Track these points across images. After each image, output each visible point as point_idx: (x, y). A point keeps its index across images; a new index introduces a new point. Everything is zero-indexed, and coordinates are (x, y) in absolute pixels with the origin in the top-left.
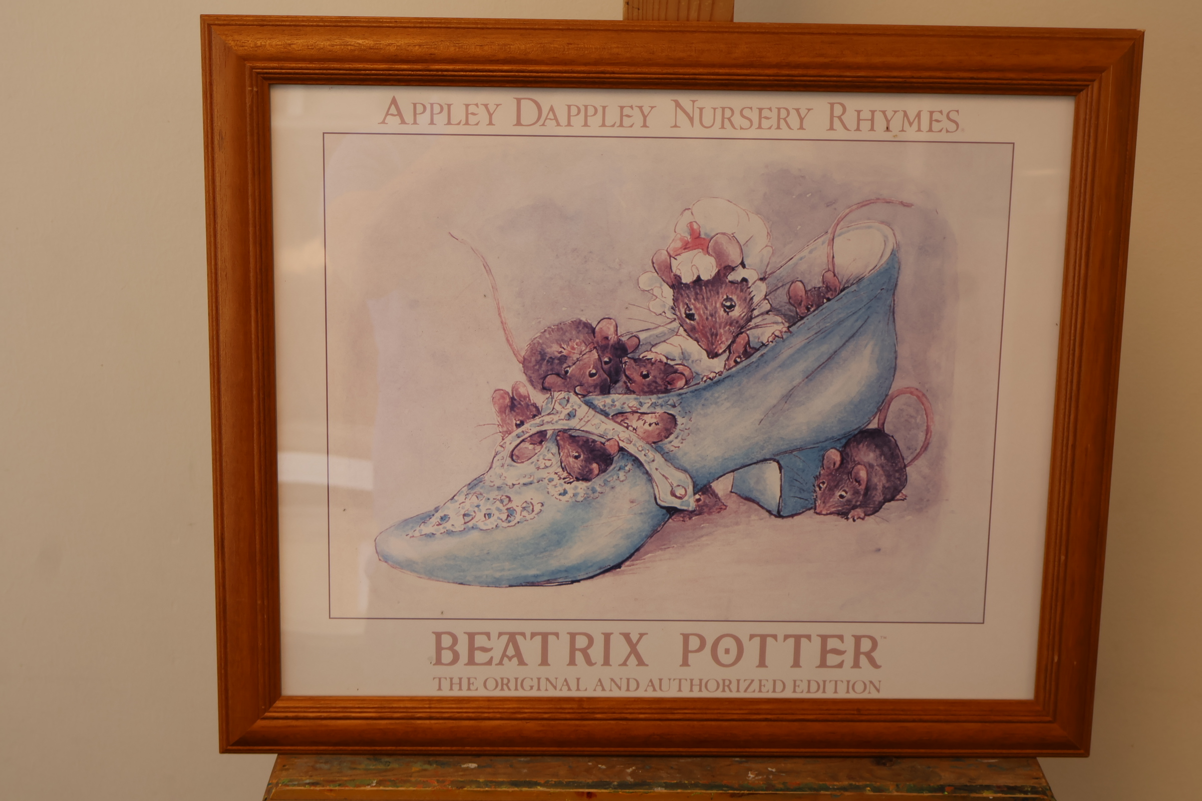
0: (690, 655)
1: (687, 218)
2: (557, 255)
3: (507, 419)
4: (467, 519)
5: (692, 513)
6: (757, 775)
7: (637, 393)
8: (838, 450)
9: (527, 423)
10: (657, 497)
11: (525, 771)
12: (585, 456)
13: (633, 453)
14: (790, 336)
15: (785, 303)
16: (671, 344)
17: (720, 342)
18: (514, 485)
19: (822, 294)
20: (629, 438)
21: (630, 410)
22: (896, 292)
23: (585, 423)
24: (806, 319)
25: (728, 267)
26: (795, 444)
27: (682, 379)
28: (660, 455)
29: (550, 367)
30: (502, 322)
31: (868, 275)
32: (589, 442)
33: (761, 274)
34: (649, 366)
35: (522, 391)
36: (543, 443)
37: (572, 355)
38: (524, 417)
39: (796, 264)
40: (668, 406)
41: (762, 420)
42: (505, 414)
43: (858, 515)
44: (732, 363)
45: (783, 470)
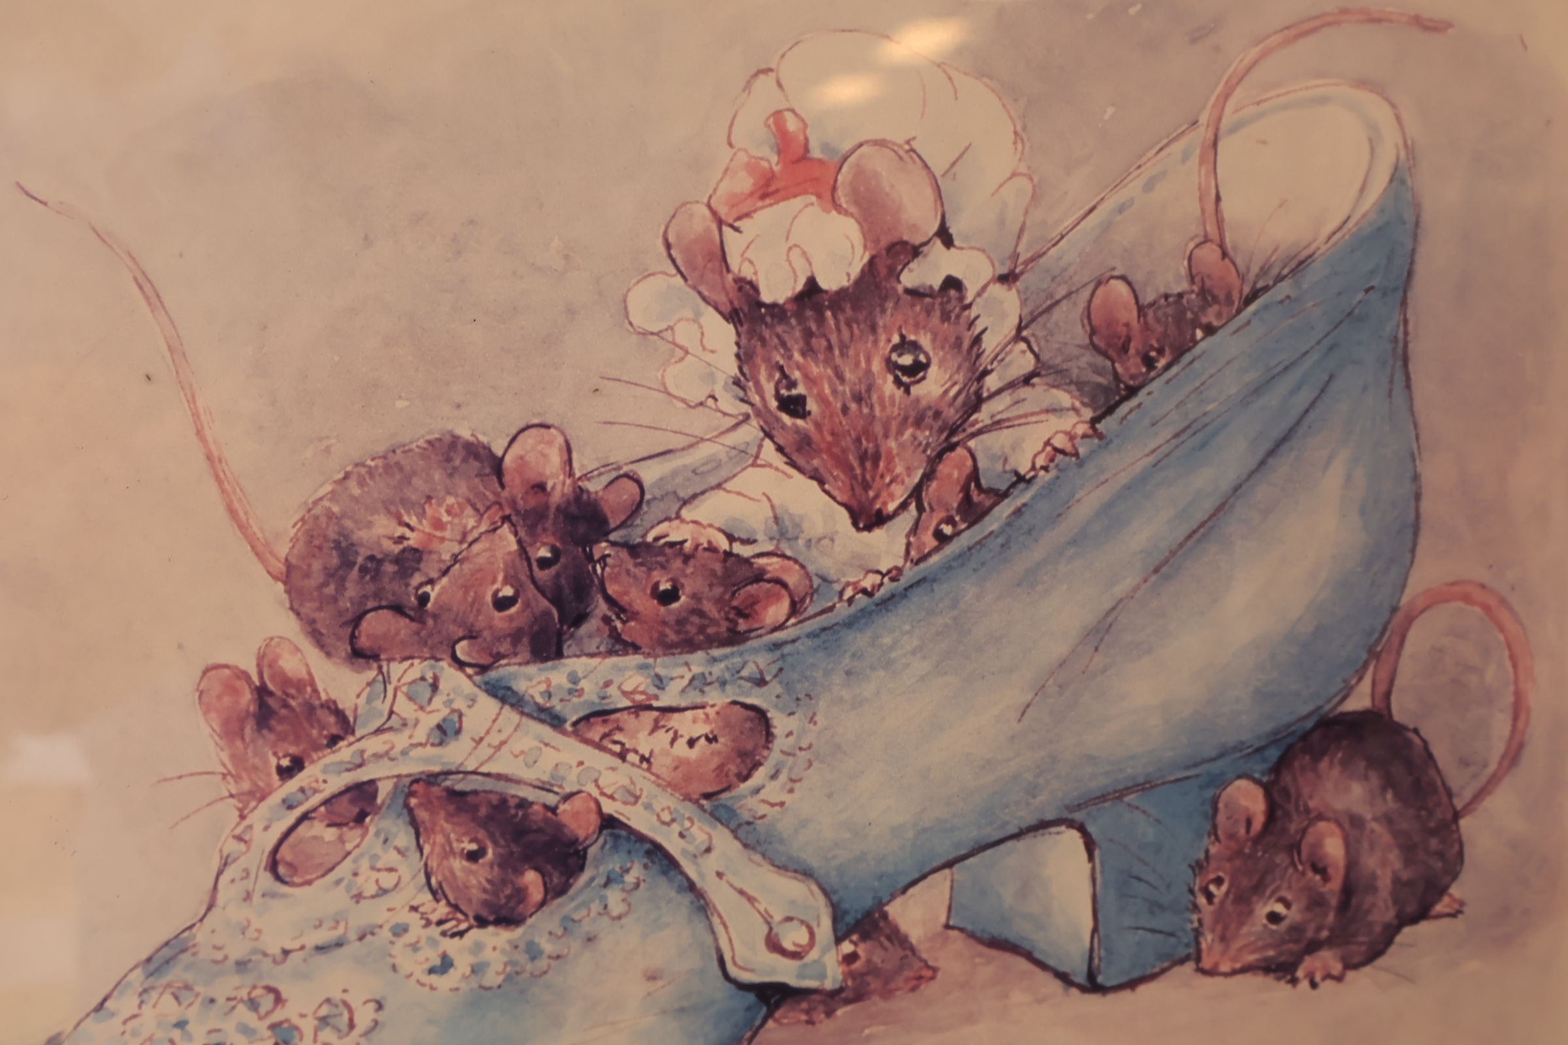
1: (765, 96)
2: (366, 238)
3: (250, 752)
5: (832, 999)
7: (647, 650)
8: (1257, 782)
9: (313, 762)
10: (727, 957)
12: (500, 850)
13: (644, 829)
14: (1100, 447)
15: (1080, 346)
16: (739, 493)
17: (888, 480)
18: (286, 953)
19: (1189, 315)
20: (631, 788)
21: (626, 703)
22: (1409, 295)
23: (491, 751)
24: (1142, 393)
25: (898, 247)
26: (1129, 771)
27: (778, 598)
28: (727, 832)
29: (371, 588)
30: (209, 457)
31: (1323, 248)
32: (508, 808)
33: (1002, 263)
34: (677, 563)
35: (290, 665)
36: (368, 820)
37: (435, 545)
38: (301, 748)
39: (1107, 227)
40: (742, 682)
41: (1028, 706)
42: (243, 738)
43: (1324, 967)
44: (930, 542)
45: (1097, 853)
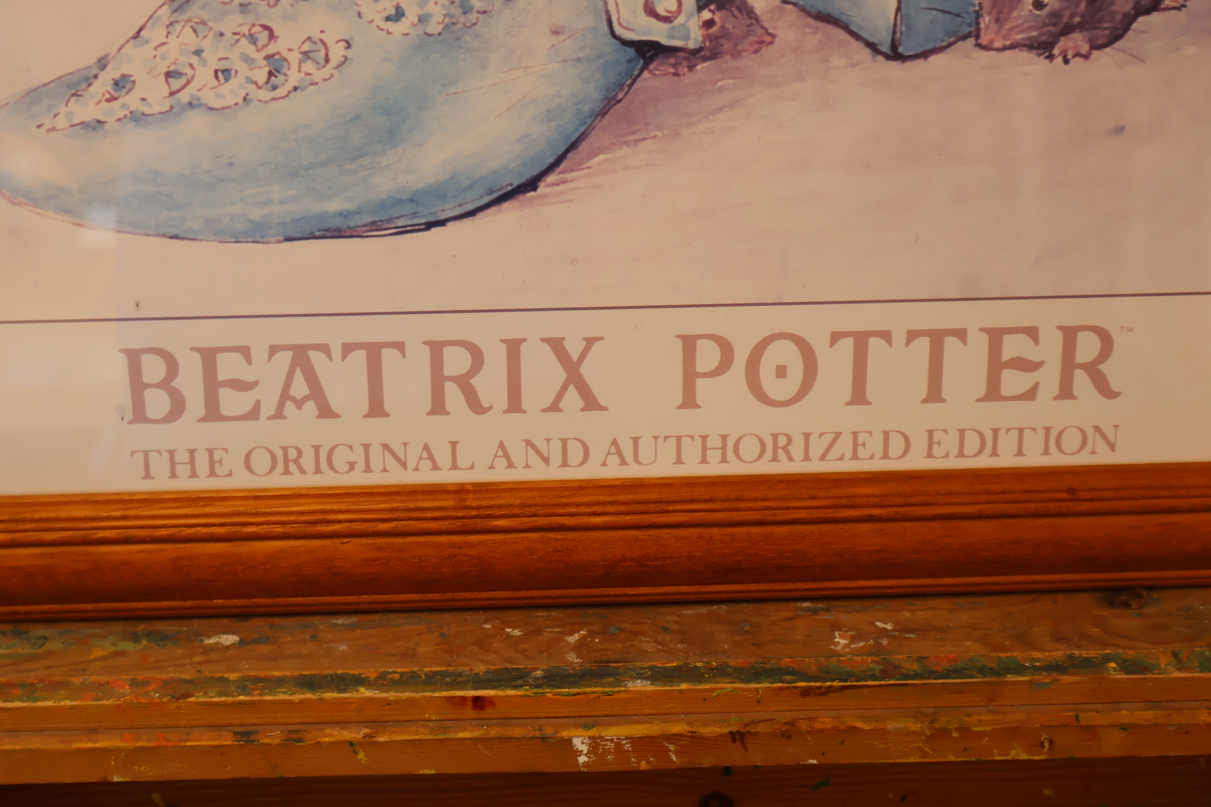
0: (699, 382)
4: (176, 84)
5: (695, 55)
6: (853, 639)
10: (614, 19)
11: (343, 647)
43: (1075, 47)
